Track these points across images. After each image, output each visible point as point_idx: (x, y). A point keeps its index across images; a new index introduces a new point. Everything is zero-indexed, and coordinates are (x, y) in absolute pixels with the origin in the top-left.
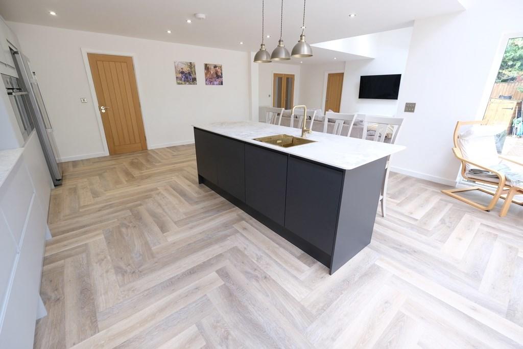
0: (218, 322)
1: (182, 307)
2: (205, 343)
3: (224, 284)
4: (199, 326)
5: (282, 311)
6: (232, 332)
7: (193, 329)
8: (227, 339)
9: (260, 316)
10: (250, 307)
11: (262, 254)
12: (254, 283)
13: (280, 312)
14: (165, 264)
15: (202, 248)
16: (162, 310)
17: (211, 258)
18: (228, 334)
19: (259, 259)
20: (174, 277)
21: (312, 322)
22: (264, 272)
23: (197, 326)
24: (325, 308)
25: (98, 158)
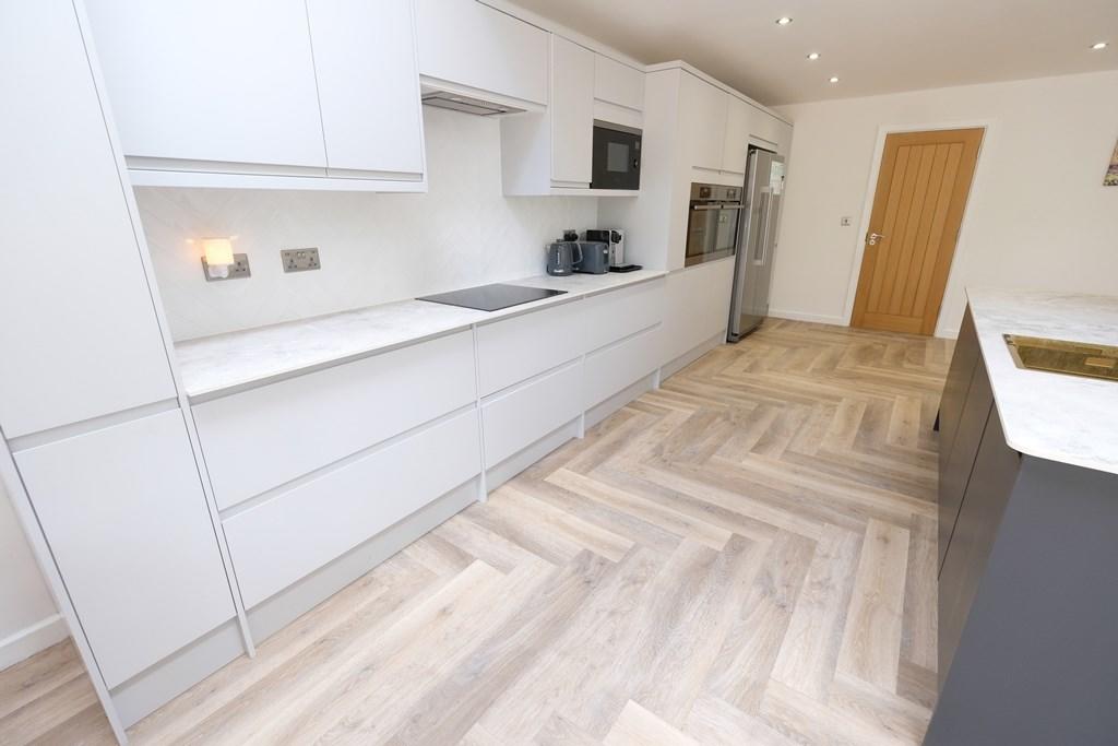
0: (652, 565)
1: (651, 522)
2: (617, 561)
3: (718, 552)
4: (636, 548)
5: (726, 647)
6: (647, 585)
7: (630, 544)
8: (635, 582)
9: (695, 615)
10: (701, 599)
11: (838, 587)
12: (755, 592)
13: (722, 647)
14: (700, 479)
15: (766, 501)
16: (635, 506)
17: (757, 518)
18: (643, 582)
19: (823, 585)
20: (685, 495)
21: (738, 706)
22: (794, 602)
23: (634, 547)
24: (792, 734)
25: (827, 325)
